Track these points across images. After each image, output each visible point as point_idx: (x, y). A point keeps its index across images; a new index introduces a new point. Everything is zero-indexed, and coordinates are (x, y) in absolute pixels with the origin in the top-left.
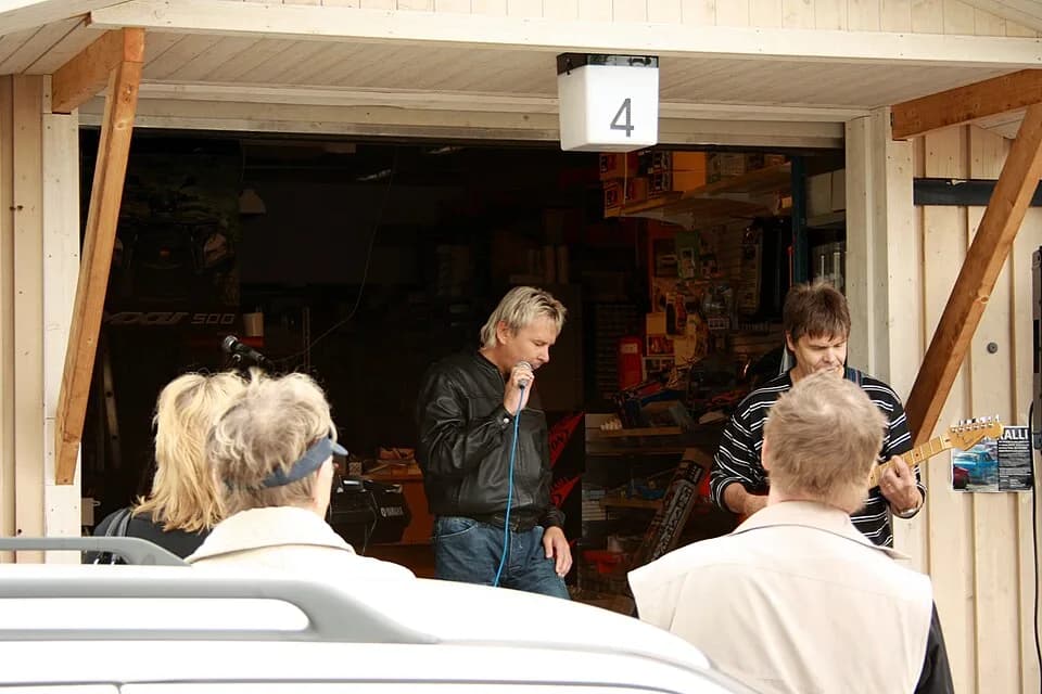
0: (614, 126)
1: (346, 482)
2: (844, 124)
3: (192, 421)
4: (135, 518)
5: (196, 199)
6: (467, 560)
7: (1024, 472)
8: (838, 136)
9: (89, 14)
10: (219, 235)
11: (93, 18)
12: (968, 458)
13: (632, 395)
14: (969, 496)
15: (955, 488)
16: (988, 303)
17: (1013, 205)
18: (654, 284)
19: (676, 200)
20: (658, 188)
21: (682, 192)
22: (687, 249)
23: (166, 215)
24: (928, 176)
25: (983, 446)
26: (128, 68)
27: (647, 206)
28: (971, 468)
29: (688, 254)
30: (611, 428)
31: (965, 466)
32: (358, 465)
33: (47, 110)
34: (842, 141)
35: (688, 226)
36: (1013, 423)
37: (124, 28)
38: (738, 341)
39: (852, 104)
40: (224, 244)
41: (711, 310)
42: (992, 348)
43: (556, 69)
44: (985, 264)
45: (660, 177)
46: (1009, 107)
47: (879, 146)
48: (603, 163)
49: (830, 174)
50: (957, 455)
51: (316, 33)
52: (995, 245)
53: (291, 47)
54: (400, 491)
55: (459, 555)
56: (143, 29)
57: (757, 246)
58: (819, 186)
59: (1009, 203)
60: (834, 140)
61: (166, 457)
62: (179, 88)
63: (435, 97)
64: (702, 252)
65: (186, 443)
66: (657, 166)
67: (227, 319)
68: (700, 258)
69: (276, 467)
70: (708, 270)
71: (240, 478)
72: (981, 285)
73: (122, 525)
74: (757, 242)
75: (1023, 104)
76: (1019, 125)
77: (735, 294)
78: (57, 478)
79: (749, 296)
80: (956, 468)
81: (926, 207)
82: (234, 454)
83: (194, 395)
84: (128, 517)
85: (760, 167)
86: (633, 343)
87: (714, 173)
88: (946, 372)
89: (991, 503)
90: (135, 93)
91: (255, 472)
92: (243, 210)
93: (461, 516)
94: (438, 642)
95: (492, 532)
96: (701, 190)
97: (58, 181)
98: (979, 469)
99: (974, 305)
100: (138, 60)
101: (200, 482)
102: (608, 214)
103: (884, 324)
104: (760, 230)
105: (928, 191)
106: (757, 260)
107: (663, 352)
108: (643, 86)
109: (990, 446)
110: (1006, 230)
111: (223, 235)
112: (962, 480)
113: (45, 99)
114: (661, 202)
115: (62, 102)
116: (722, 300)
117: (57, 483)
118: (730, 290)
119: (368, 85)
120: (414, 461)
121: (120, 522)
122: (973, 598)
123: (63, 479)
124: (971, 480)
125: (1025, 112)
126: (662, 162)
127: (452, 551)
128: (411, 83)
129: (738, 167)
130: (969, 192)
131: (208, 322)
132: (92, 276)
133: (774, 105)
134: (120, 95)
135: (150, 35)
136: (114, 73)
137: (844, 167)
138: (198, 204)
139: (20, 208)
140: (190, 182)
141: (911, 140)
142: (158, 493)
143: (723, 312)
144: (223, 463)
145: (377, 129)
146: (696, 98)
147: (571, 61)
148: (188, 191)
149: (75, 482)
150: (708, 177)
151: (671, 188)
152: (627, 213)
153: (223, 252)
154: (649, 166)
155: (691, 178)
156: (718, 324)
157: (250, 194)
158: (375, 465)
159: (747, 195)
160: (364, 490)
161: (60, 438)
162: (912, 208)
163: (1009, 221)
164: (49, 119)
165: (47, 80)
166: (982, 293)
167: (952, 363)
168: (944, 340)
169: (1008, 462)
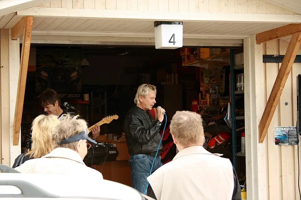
0: (170, 42)
1: (99, 144)
2: (243, 39)
3: (44, 128)
4: (26, 156)
5: (68, 61)
6: (144, 167)
7: (296, 139)
8: (242, 43)
9: (17, 12)
10: (75, 72)
11: (18, 13)
12: (280, 136)
14: (279, 147)
15: (276, 144)
16: (283, 91)
17: (289, 62)
18: (202, 85)
19: (203, 61)
20: (196, 58)
21: (203, 59)
22: (206, 75)
23: (60, 66)
24: (267, 54)
25: (284, 132)
26: (28, 27)
27: (193, 63)
28: (281, 139)
31: (279, 138)
32: (116, 137)
33: (10, 39)
35: (207, 68)
36: (293, 125)
37: (27, 16)
38: (221, 101)
39: (244, 34)
40: (77, 74)
41: (212, 93)
42: (286, 104)
43: (154, 26)
44: (281, 80)
45: (197, 54)
46: (288, 35)
47: (253, 46)
48: (182, 51)
49: (240, 54)
50: (276, 135)
51: (82, 17)
52: (284, 74)
53: (77, 20)
54: (115, 146)
55: (141, 165)
56: (32, 16)
57: (224, 74)
58: (238, 56)
59: (288, 63)
60: (241, 44)
61: (35, 139)
62: (48, 32)
63: (122, 33)
64: (210, 76)
65: (42, 135)
66: (196, 51)
67: (78, 96)
68: (211, 78)
70: (212, 81)
72: (280, 86)
73: (22, 159)
74: (224, 73)
75: (291, 34)
76: (290, 40)
77: (219, 87)
78: (14, 144)
79: (222, 89)
80: (276, 139)
81: (266, 63)
83: (43, 121)
84: (24, 156)
85: (225, 51)
86: (195, 101)
87: (211, 53)
88: (271, 111)
89: (287, 149)
90: (30, 34)
92: (82, 65)
93: (142, 154)
95: (151, 158)
96: (208, 58)
97: (13, 59)
98: (283, 139)
99: (279, 92)
100: (31, 25)
101: (45, 146)
102: (183, 65)
103: (254, 97)
104: (225, 70)
105: (267, 59)
106: (224, 78)
107: (204, 104)
108: (178, 30)
109: (286, 132)
110: (287, 70)
111: (76, 71)
112: (278, 142)
113: (9, 36)
114: (198, 61)
115: (14, 37)
116: (215, 90)
118: (217, 87)
119: (103, 30)
121: (21, 158)
122: (281, 176)
124: (280, 142)
125: (292, 36)
127: (139, 164)
129: (218, 52)
130: (278, 59)
131: (72, 97)
132: (21, 87)
133: (222, 34)
134: (26, 35)
135: (35, 18)
136: (25, 29)
137: (243, 52)
138: (69, 63)
139: (3, 67)
140: (67, 57)
141: (262, 44)
142: (33, 149)
143: (215, 93)
145: (107, 43)
146: (199, 33)
147: (158, 23)
148: (66, 59)
149: (19, 145)
150: (210, 54)
151: (200, 57)
152: (189, 65)
153: (77, 77)
154: (193, 51)
155: (205, 55)
156: (214, 96)
157: (85, 60)
158: (121, 137)
159: (222, 59)
160: (105, 146)
161: (14, 132)
162: (262, 64)
163: (288, 67)
164: (11, 41)
165: (10, 31)
166: (281, 88)
167: (273, 108)
168: (271, 102)
169: (291, 137)
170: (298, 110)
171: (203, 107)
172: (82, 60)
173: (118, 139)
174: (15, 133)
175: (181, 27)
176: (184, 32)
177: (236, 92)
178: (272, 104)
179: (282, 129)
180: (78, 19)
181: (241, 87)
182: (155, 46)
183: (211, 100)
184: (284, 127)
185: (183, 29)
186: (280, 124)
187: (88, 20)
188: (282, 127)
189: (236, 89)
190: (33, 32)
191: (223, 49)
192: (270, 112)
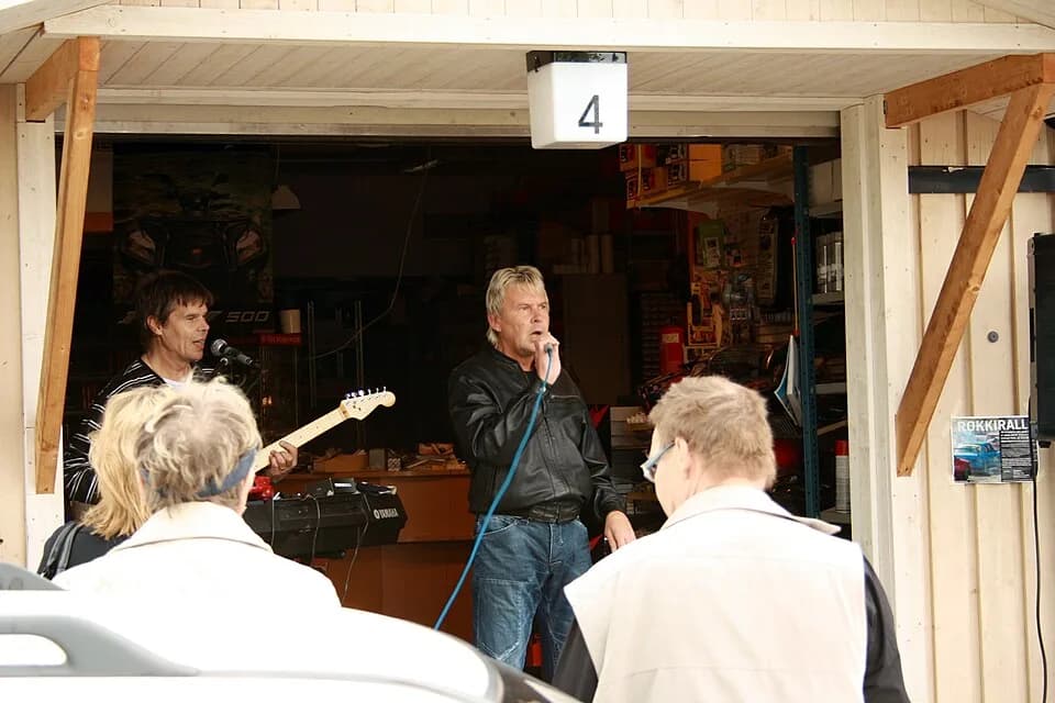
0: (582, 123)
1: (337, 485)
2: (839, 112)
5: (226, 196)
6: (506, 558)
7: (1027, 462)
8: (835, 125)
9: (42, 24)
10: (251, 233)
11: (46, 29)
12: (970, 450)
13: (655, 388)
14: (970, 488)
15: (956, 480)
16: (980, 293)
17: (1000, 192)
18: (695, 273)
19: (693, 189)
20: (676, 178)
21: (699, 182)
22: (711, 239)
23: (198, 214)
24: (923, 164)
25: (985, 437)
26: (84, 77)
27: (665, 197)
28: (974, 460)
29: (712, 244)
30: (637, 421)
31: (967, 457)
32: (397, 461)
33: (21, 119)
34: (838, 130)
35: (713, 216)
36: (1016, 413)
37: (79, 37)
38: (762, 331)
39: (842, 93)
40: (256, 242)
41: (732, 301)
42: (993, 337)
43: (526, 67)
44: (975, 254)
45: (677, 167)
46: (995, 93)
47: (873, 135)
48: (623, 154)
49: (828, 164)
50: (958, 447)
51: (273, 37)
52: (983, 234)
53: (254, 51)
54: (394, 493)
55: (497, 552)
56: (98, 37)
57: (773, 236)
58: (820, 173)
59: (996, 192)
60: (831, 129)
62: (156, 93)
63: (417, 95)
64: (726, 241)
66: (674, 156)
67: (262, 316)
68: (727, 248)
69: (210, 480)
70: (732, 258)
71: (175, 488)
72: (971, 275)
73: (68, 540)
74: (772, 231)
75: (1008, 90)
76: (1004, 111)
77: (755, 280)
78: (37, 487)
79: (766, 286)
80: (957, 460)
81: (922, 195)
82: (172, 466)
84: (74, 530)
85: (774, 155)
86: (676, 331)
87: (728, 161)
88: (940, 363)
89: (994, 495)
90: (92, 102)
91: (191, 484)
92: (275, 207)
93: (498, 513)
94: (196, 674)
95: (532, 529)
96: (717, 179)
97: (33, 189)
98: (980, 461)
99: (965, 295)
100: (95, 68)
102: (630, 205)
103: (881, 314)
104: (776, 220)
105: (924, 179)
106: (773, 250)
107: (705, 341)
108: (610, 82)
109: (993, 437)
110: (993, 218)
111: (257, 232)
112: (963, 471)
113: (19, 109)
114: (681, 191)
115: (33, 111)
116: (741, 290)
117: (37, 493)
118: (750, 280)
119: (346, 85)
120: (453, 456)
121: (66, 537)
122: (977, 591)
123: (44, 487)
124: (972, 471)
125: (1009, 99)
126: (679, 151)
127: (490, 548)
128: (387, 83)
129: (753, 157)
130: (963, 180)
131: (242, 320)
133: (765, 96)
134: (78, 104)
135: (107, 45)
136: (72, 82)
137: (840, 157)
138: (228, 201)
140: (222, 179)
141: (905, 128)
143: (743, 303)
144: (159, 473)
145: (362, 130)
146: (683, 90)
147: (539, 59)
148: (219, 189)
149: (56, 490)
150: (724, 167)
151: (688, 176)
152: (651, 204)
153: (257, 249)
154: (665, 156)
155: (707, 167)
156: (739, 314)
157: (284, 190)
158: (414, 460)
159: (765, 184)
160: (357, 492)
161: (39, 447)
162: (908, 198)
163: (998, 208)
164: (23, 127)
165: (21, 89)
166: (973, 283)
167: (945, 354)
168: (938, 331)
169: (1011, 453)
170: (1032, 360)
171: (700, 350)
172: (274, 189)
173: (403, 466)
174: (43, 449)
175: (620, 71)
176: (632, 89)
177: (817, 299)
178: (944, 337)
179: (979, 426)
180: (259, 47)
181: (834, 280)
182: (530, 138)
183: (730, 328)
184: (985, 420)
185: (629, 77)
186: (969, 409)
187: (293, 49)
188: (980, 420)
189: (815, 287)
190: (102, 92)
191: (769, 145)
192: (936, 365)
